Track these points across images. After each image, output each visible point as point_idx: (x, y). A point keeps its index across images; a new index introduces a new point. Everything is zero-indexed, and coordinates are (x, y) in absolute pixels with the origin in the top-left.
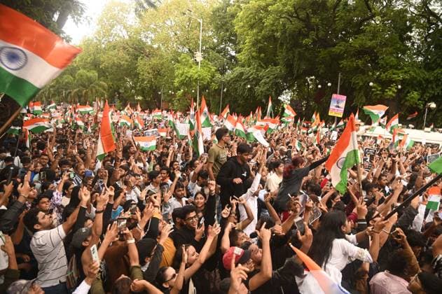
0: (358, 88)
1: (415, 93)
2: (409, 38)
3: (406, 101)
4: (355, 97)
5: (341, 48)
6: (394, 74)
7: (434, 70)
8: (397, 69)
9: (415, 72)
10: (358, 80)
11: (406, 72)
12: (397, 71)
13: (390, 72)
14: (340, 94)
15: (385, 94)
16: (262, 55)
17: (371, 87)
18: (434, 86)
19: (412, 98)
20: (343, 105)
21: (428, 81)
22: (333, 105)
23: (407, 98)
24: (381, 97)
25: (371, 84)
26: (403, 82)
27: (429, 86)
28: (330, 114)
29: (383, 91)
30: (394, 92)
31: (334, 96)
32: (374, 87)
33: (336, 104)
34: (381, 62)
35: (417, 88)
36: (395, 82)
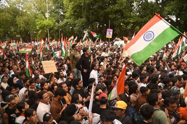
0: (116, 26)
1: (138, 27)
2: (133, 6)
4: (115, 30)
5: (109, 9)
7: (143, 18)
8: (131, 18)
9: (137, 19)
10: (116, 23)
11: (134, 19)
12: (131, 19)
13: (128, 19)
14: (110, 29)
15: (127, 28)
16: (76, 14)
17: (122, 25)
19: (137, 29)
20: (111, 33)
21: (142, 22)
22: (108, 33)
23: (135, 29)
24: (125, 29)
25: (121, 24)
26: (133, 23)
27: (142, 24)
28: (107, 37)
29: (126, 27)
30: (130, 27)
31: (108, 29)
32: (123, 25)
33: (109, 33)
34: (125, 15)
35: (138, 25)
36: (131, 23)
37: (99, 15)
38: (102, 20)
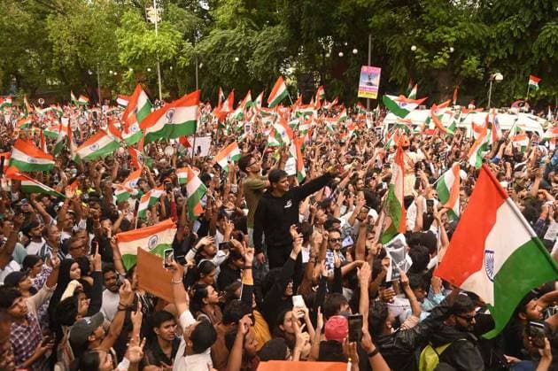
0: (395, 54)
1: (473, 58)
3: (461, 69)
4: (392, 68)
6: (445, 33)
7: (496, 23)
8: (448, 25)
9: (471, 27)
10: (395, 44)
11: (460, 29)
12: (449, 29)
13: (439, 30)
14: (372, 66)
15: (434, 62)
17: (414, 54)
18: (498, 47)
19: (470, 65)
20: (376, 81)
21: (489, 40)
22: (363, 83)
23: (463, 66)
24: (428, 66)
25: (414, 48)
26: (456, 43)
27: (491, 46)
28: (359, 95)
29: (431, 58)
30: (445, 58)
31: (364, 69)
32: (419, 54)
33: (367, 81)
34: (427, 18)
35: (475, 51)
36: (447, 44)
37: (334, 15)
38: (343, 32)
